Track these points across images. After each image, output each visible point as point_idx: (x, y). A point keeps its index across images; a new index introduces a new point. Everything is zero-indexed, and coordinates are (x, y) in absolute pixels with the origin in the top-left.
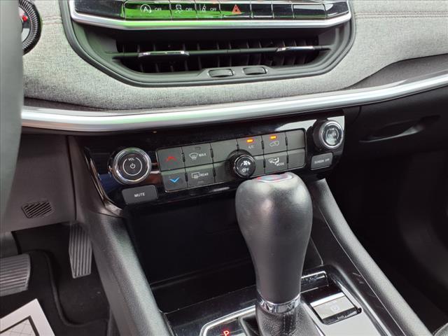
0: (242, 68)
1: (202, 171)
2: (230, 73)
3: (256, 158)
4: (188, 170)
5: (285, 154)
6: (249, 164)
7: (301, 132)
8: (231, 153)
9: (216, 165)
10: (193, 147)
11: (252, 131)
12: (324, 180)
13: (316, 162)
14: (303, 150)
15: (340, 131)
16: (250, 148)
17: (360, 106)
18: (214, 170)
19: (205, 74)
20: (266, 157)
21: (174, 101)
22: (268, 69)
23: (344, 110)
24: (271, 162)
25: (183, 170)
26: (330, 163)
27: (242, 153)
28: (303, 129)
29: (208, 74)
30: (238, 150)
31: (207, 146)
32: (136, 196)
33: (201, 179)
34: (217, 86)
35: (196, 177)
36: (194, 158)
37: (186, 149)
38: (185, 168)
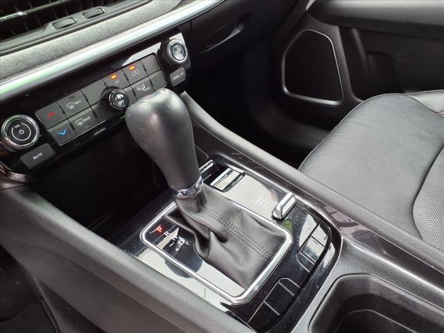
0: (80, 13)
1: (84, 117)
2: (72, 21)
3: (125, 89)
4: (71, 120)
5: (147, 79)
6: (122, 96)
7: (153, 56)
8: (103, 92)
9: (93, 107)
10: (66, 99)
11: (113, 67)
12: (185, 93)
13: (174, 79)
14: (160, 72)
15: (182, 46)
16: (116, 83)
17: (190, 21)
18: (94, 112)
19: (50, 28)
20: (133, 86)
21: (32, 61)
22: (104, 9)
23: (179, 28)
24: (139, 89)
25: (67, 122)
26: (185, 76)
27: (110, 89)
28: (153, 54)
29: (53, 27)
30: (107, 88)
31: (78, 93)
32: (35, 158)
33: (85, 124)
34: (66, 36)
35: (81, 124)
36: (72, 107)
37: (61, 102)
38: (67, 119)
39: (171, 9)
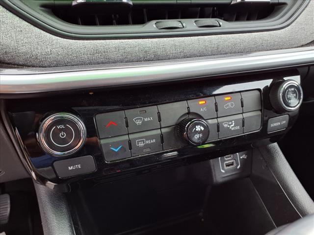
0: (193, 20)
1: (147, 138)
2: (180, 25)
3: (210, 121)
4: (131, 137)
5: (240, 116)
6: (203, 129)
7: (257, 93)
8: (182, 116)
9: (164, 130)
10: (137, 111)
11: (205, 91)
12: (276, 144)
13: (272, 125)
14: (259, 113)
16: (202, 111)
18: (162, 136)
19: (151, 26)
20: (220, 120)
22: (222, 22)
24: (225, 126)
25: (126, 137)
26: (286, 126)
27: (193, 117)
28: (259, 90)
29: (154, 26)
30: (189, 113)
31: (153, 109)
32: (70, 168)
33: (146, 146)
34: (165, 39)
35: (141, 144)
36: (139, 122)
37: (129, 113)
38: (128, 134)
39: (299, 45)
